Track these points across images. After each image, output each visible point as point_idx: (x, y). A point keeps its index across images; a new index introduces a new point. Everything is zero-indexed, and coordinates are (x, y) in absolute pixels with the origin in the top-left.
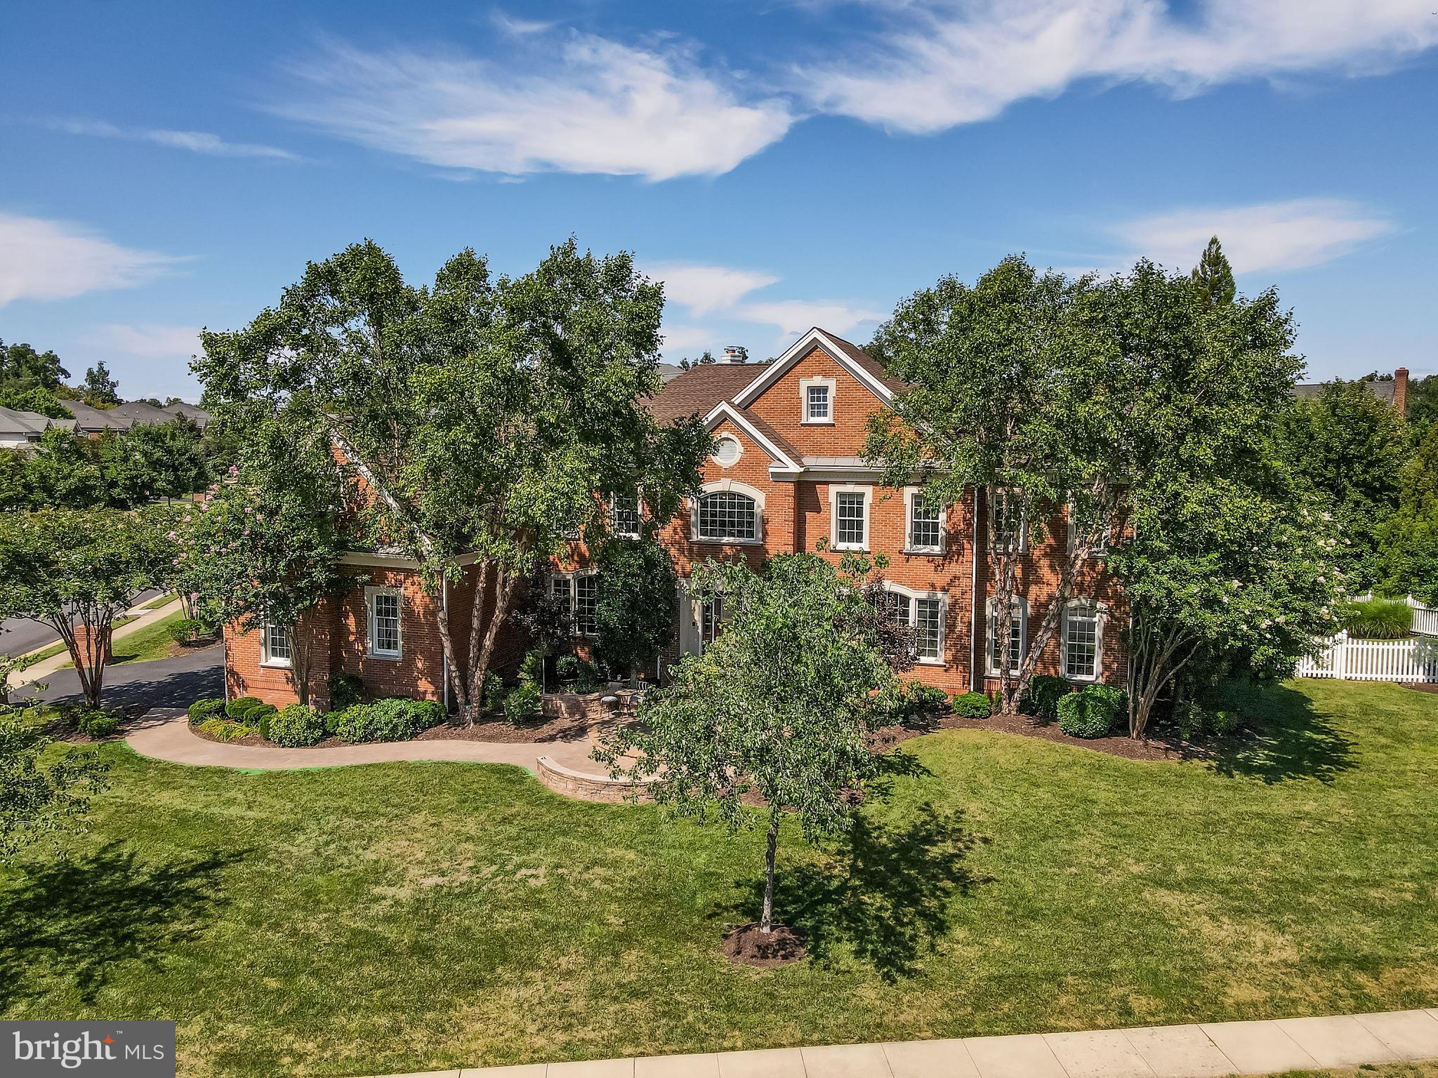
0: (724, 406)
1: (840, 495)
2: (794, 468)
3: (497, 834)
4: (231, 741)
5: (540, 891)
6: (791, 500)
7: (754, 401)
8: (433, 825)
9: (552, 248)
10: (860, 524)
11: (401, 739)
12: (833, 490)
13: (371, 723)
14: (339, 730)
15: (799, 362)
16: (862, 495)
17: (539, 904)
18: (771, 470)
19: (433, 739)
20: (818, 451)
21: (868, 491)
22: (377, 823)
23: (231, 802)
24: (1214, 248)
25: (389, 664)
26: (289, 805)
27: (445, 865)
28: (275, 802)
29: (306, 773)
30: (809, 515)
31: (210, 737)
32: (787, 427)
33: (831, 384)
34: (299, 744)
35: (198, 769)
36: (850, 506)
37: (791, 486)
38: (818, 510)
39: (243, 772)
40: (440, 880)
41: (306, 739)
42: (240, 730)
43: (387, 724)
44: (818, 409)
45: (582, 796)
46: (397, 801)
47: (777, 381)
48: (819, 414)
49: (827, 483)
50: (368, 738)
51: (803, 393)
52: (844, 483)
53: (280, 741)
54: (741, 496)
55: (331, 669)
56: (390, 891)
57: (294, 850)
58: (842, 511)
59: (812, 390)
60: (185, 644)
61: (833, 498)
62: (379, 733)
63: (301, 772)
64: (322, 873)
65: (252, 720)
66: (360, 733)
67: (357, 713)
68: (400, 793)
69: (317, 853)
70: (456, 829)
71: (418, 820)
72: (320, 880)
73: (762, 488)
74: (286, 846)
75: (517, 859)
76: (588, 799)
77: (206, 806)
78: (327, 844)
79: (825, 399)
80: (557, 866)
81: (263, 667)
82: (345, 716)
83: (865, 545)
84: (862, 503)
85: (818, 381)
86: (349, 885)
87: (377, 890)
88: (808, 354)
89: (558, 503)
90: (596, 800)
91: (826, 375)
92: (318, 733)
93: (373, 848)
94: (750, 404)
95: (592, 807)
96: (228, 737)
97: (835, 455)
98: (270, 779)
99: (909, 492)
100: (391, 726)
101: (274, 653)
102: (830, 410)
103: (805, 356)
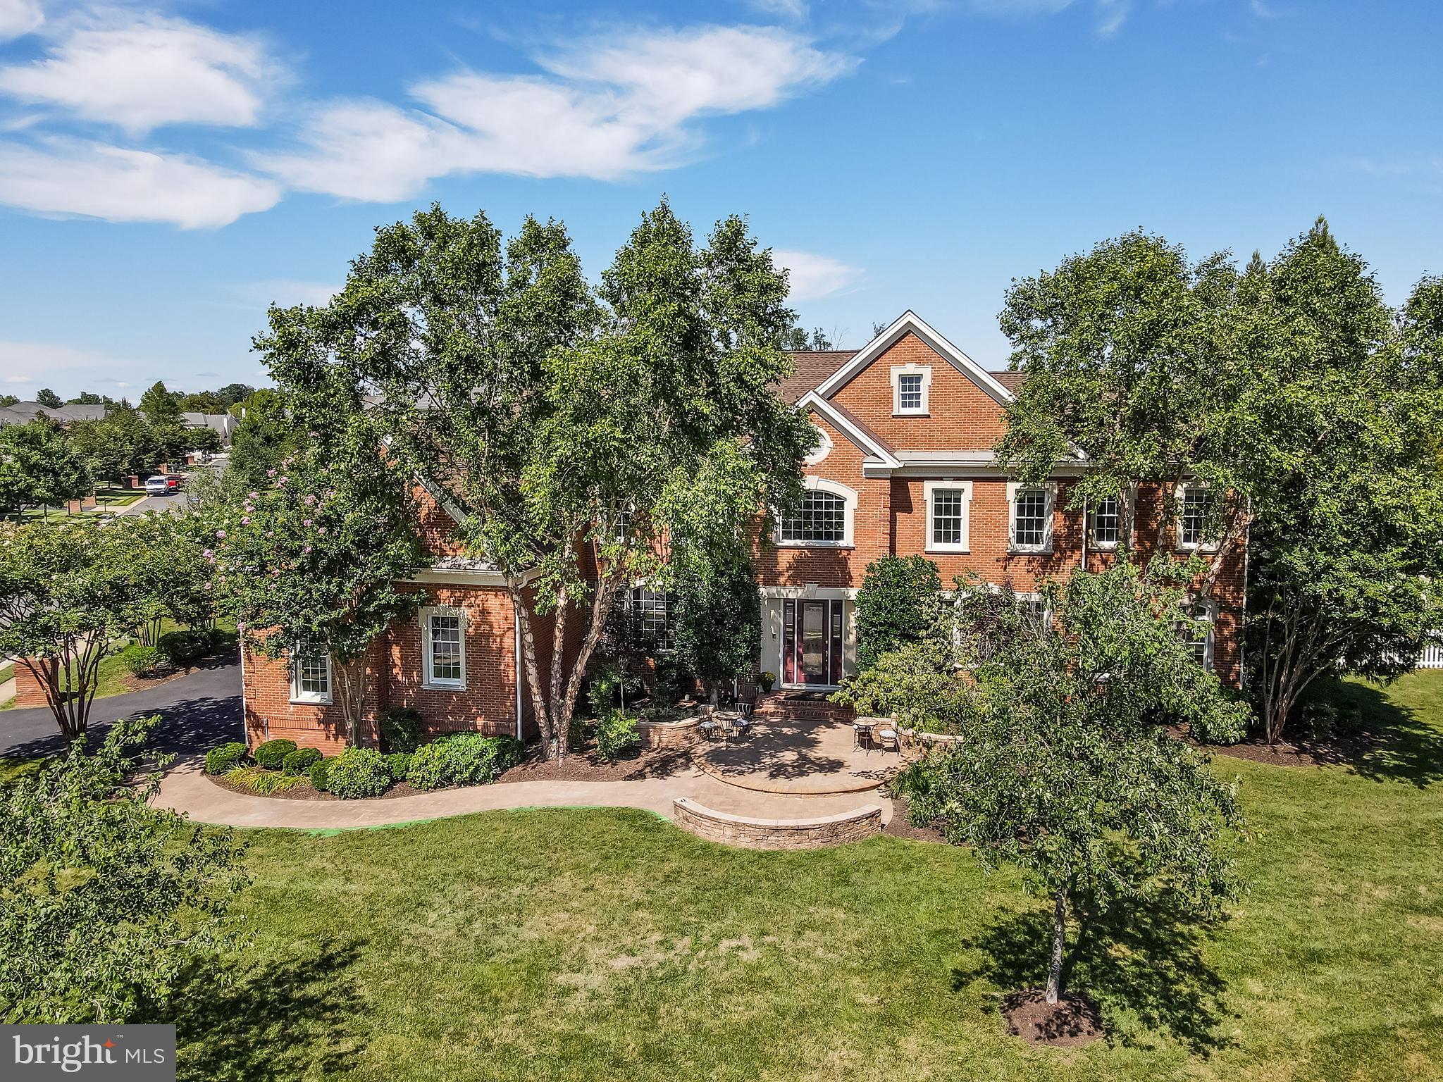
0: (812, 397)
1: (936, 491)
2: (891, 463)
3: (670, 897)
4: (275, 794)
5: (759, 967)
6: (887, 498)
7: (839, 391)
8: (586, 890)
9: (643, 214)
10: (957, 523)
11: (482, 782)
12: (929, 487)
13: (448, 766)
14: (409, 775)
15: (890, 348)
16: (960, 491)
17: (768, 984)
18: (866, 466)
19: (520, 780)
20: (912, 445)
21: (968, 487)
22: (517, 891)
23: (319, 874)
24: (1322, 227)
25: (447, 695)
26: (396, 875)
27: (628, 941)
28: (375, 870)
29: (394, 832)
30: (900, 516)
31: (243, 789)
32: (879, 419)
33: (926, 372)
34: (365, 795)
35: (256, 832)
36: (947, 505)
37: (887, 483)
38: (909, 509)
39: (314, 833)
40: (632, 961)
41: (373, 788)
42: (280, 779)
43: (467, 767)
44: (911, 398)
45: (744, 843)
46: (525, 861)
47: (864, 369)
48: (911, 405)
49: (922, 479)
50: (446, 781)
51: (895, 382)
52: (941, 479)
53: (341, 793)
54: (829, 495)
55: (379, 703)
56: (578, 979)
57: (431, 931)
58: (938, 510)
59: (903, 378)
60: (143, 676)
61: (929, 496)
62: (458, 776)
63: (387, 830)
64: (481, 961)
65: (295, 768)
66: (435, 778)
67: (431, 754)
68: (525, 851)
69: (461, 934)
70: (617, 892)
71: (564, 883)
72: (484, 969)
73: (854, 486)
74: (417, 928)
75: (711, 927)
76: (752, 846)
77: (292, 881)
78: (469, 921)
79: (918, 388)
80: (763, 933)
81: (292, 703)
82: (416, 759)
83: (962, 546)
84: (959, 500)
85: (911, 369)
86: (524, 974)
87: (561, 979)
88: (900, 339)
89: (718, 507)
90: (763, 847)
91: (920, 361)
92: (385, 780)
93: (528, 924)
94: (835, 394)
95: (760, 856)
96: (272, 792)
97: (931, 447)
98: (355, 840)
99: (1012, 488)
100: (472, 768)
101: (306, 686)
102: (924, 399)
103: (897, 342)
